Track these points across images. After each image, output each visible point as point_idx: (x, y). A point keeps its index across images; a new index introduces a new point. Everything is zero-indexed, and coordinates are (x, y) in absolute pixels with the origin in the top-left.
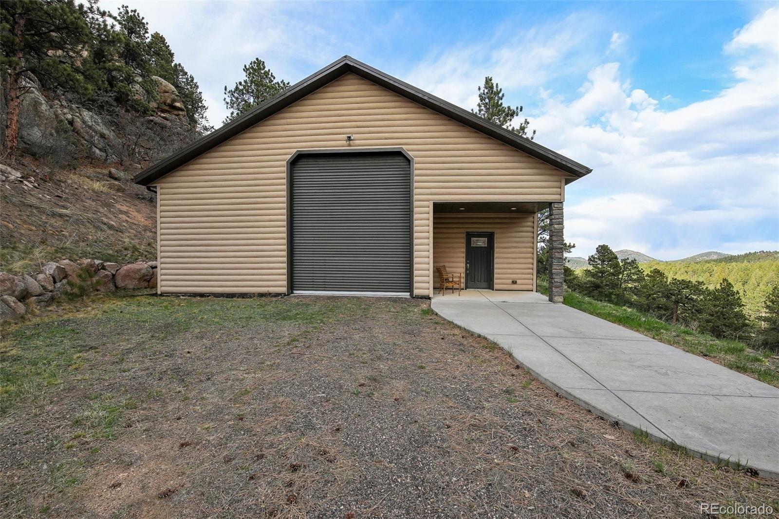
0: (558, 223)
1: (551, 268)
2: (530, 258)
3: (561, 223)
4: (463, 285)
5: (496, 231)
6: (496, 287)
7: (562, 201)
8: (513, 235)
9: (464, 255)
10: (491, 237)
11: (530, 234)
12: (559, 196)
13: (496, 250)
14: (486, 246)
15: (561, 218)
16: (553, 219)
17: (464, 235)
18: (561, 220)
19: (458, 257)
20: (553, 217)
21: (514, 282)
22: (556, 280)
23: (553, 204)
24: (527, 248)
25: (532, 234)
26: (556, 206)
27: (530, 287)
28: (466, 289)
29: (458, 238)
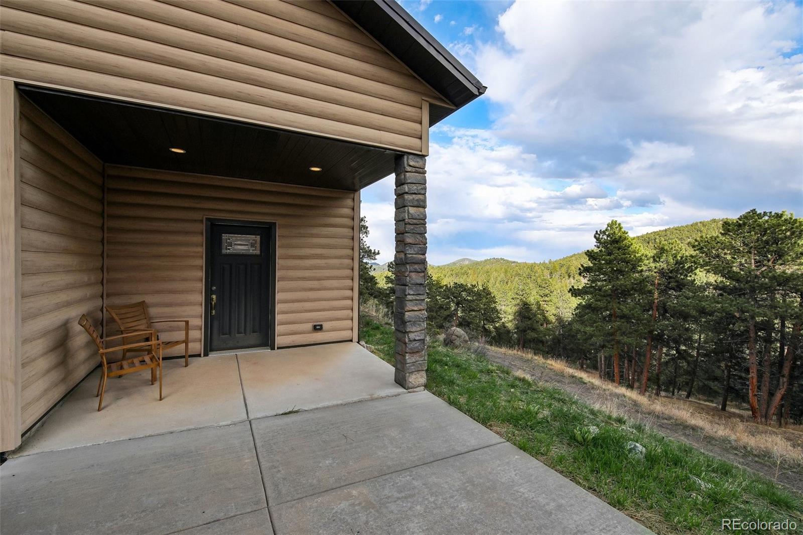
0: (416, 203)
1: (403, 308)
2: (346, 278)
3: (422, 205)
4: (197, 347)
5: (279, 221)
6: (279, 340)
7: (423, 153)
8: (315, 231)
9: (202, 274)
10: (267, 234)
11: (346, 231)
12: (418, 141)
13: (279, 262)
14: (258, 252)
15: (423, 192)
16: (407, 193)
17: (203, 227)
18: (421, 197)
19: (185, 280)
20: (406, 188)
21: (317, 328)
22: (412, 336)
23: (405, 157)
24: (340, 257)
25: (351, 230)
26: (412, 163)
27: (346, 334)
28: (206, 355)
29: (187, 233)
